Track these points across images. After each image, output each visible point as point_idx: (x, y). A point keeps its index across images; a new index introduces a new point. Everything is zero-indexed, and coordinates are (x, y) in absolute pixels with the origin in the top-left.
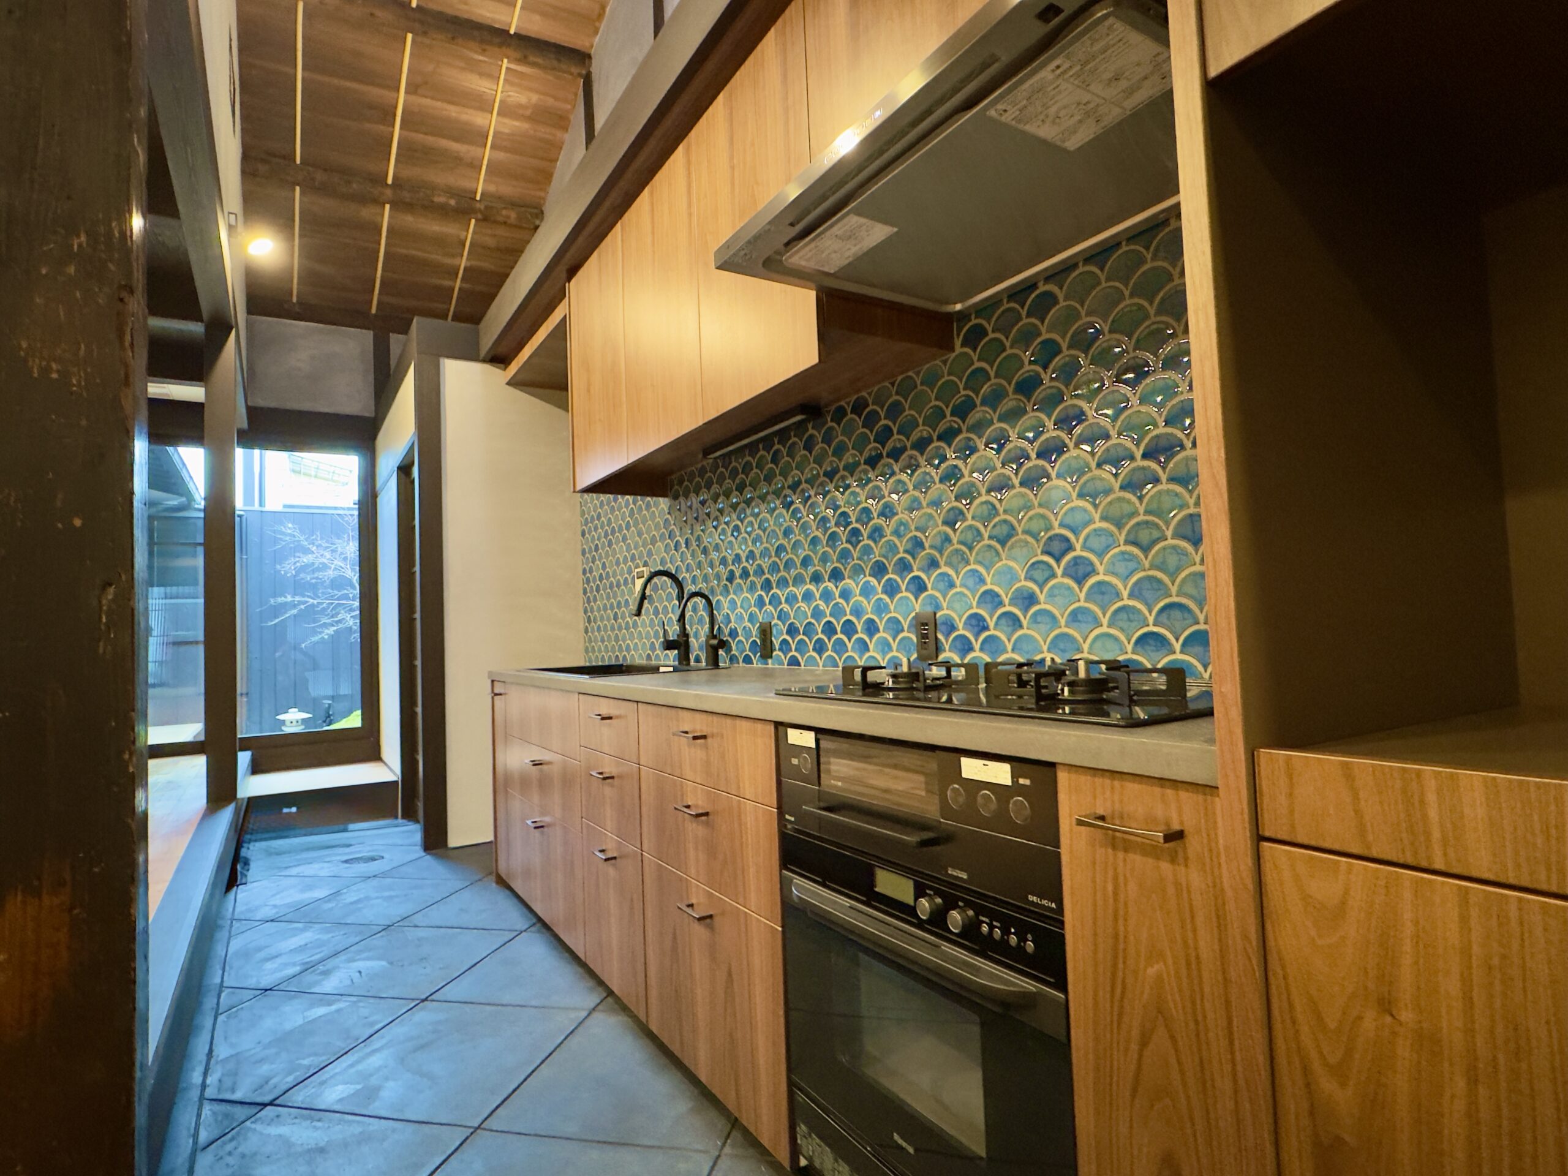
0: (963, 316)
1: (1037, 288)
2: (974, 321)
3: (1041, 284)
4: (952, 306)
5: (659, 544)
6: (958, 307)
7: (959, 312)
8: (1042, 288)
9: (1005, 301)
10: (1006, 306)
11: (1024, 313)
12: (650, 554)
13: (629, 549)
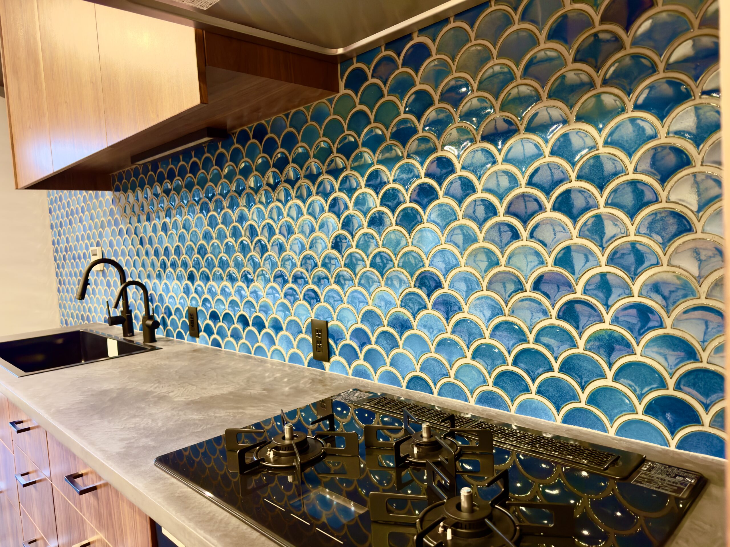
0: (345, 59)
1: (412, 39)
2: (356, 65)
3: (415, 35)
4: (335, 50)
5: (107, 228)
6: (340, 51)
7: (342, 55)
8: (417, 39)
9: (383, 48)
10: (385, 53)
11: (400, 62)
12: (101, 235)
13: (84, 230)
